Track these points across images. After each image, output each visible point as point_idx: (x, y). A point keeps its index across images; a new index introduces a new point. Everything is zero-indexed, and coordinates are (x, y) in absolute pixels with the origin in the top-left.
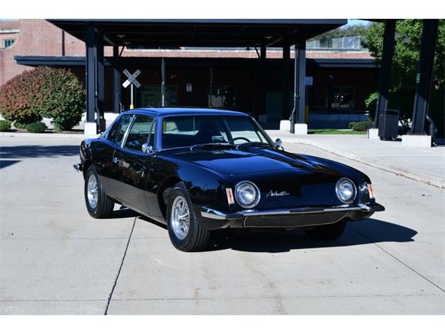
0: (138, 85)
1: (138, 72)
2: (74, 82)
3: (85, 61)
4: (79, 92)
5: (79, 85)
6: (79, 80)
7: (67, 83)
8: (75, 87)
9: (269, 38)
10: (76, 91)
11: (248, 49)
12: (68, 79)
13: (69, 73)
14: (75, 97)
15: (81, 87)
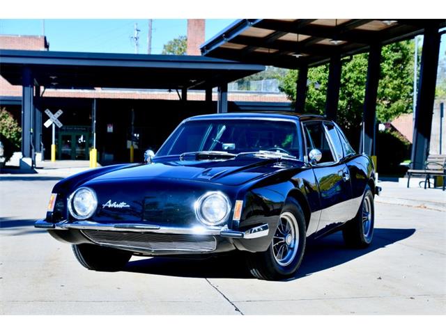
0: (60, 125)
1: (60, 112)
2: (9, 120)
3: (21, 101)
4: (14, 130)
5: (15, 123)
6: (14, 118)
7: (3, 121)
8: (10, 125)
9: (193, 81)
10: (12, 128)
11: (170, 91)
12: (4, 117)
13: (4, 112)
14: (10, 134)
15: (16, 124)
